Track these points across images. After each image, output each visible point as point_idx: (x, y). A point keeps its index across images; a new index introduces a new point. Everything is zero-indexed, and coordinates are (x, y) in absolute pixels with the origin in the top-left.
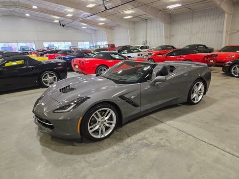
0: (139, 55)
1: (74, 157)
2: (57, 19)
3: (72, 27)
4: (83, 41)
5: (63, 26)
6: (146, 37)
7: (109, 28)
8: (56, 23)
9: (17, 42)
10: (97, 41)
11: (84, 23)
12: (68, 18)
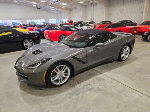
0: (88, 28)
1: (41, 98)
2: (35, 4)
3: (45, 10)
4: (53, 18)
5: (39, 8)
6: (93, 16)
7: (69, 9)
8: (34, 7)
9: (10, 19)
10: (61, 19)
11: (53, 6)
12: (42, 3)
